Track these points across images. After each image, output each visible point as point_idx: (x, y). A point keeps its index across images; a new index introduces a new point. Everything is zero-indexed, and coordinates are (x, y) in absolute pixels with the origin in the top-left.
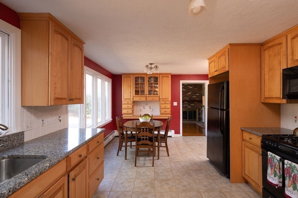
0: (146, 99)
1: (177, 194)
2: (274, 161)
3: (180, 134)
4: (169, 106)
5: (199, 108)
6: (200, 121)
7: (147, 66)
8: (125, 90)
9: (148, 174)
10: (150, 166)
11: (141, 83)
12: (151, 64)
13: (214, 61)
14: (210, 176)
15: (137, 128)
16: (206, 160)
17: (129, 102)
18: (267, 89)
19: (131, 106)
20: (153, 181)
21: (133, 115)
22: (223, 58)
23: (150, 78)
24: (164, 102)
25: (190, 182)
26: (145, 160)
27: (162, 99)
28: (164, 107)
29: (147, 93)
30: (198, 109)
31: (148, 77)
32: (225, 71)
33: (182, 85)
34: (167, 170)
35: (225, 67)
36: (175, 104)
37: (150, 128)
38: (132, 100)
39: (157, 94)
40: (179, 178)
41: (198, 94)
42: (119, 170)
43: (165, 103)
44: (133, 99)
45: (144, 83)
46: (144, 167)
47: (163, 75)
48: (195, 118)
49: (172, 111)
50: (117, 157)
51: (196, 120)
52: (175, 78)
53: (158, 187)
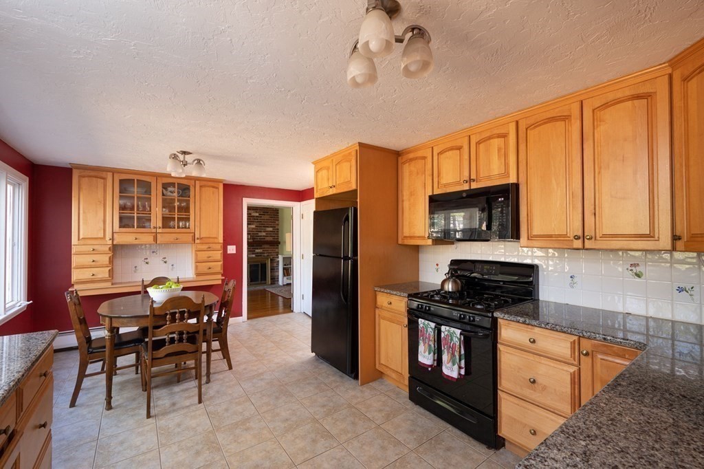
0: (155, 239)
1: (275, 443)
2: (427, 331)
3: (242, 316)
4: (218, 255)
5: (272, 257)
6: (274, 284)
7: (174, 157)
8: (84, 212)
9: (193, 423)
10: (192, 405)
11: (138, 197)
12: (184, 153)
13: (328, 169)
14: (326, 385)
15: (154, 316)
16: (310, 357)
17: (95, 247)
18: (406, 223)
19: (105, 259)
20: (211, 435)
21: (112, 284)
22: (346, 166)
23: (165, 186)
24: (205, 247)
25: (293, 408)
26: (172, 394)
27: (201, 239)
28: (206, 259)
29: (160, 224)
30: (271, 260)
31: (163, 184)
32: (351, 189)
33: (248, 209)
34: (237, 400)
35: (349, 182)
36: (232, 249)
37: (192, 310)
38: (110, 242)
39: (185, 228)
40: (269, 407)
41: (271, 229)
42: (94, 444)
43: (209, 249)
44: (113, 239)
45: (150, 198)
46: (174, 411)
47: (203, 183)
48: (264, 278)
49: (225, 267)
50: (71, 413)
51: (265, 283)
52: (233, 191)
53: (228, 445)
